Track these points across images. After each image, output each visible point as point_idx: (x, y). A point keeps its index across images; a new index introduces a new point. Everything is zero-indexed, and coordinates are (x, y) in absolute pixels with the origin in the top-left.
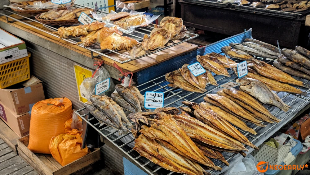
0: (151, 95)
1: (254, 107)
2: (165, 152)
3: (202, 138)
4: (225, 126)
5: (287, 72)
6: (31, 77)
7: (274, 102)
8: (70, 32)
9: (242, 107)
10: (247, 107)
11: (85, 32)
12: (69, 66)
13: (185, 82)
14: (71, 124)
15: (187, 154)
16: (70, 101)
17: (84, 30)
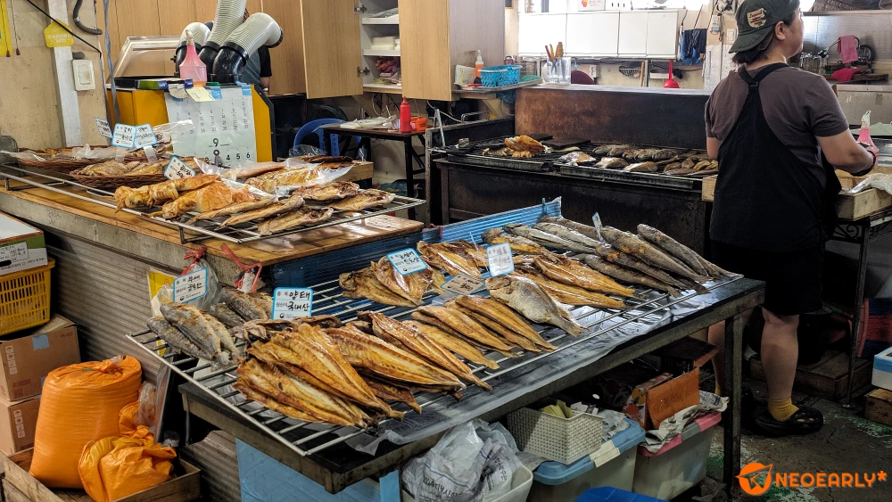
0: (286, 294)
1: (506, 325)
2: (294, 387)
3: (374, 365)
4: (430, 349)
5: (609, 273)
6: (52, 317)
7: (553, 319)
8: (141, 195)
9: (483, 325)
10: (492, 325)
11: (173, 191)
12: (139, 277)
13: (381, 288)
14: (136, 414)
15: (335, 386)
16: (137, 361)
17: (171, 188)
